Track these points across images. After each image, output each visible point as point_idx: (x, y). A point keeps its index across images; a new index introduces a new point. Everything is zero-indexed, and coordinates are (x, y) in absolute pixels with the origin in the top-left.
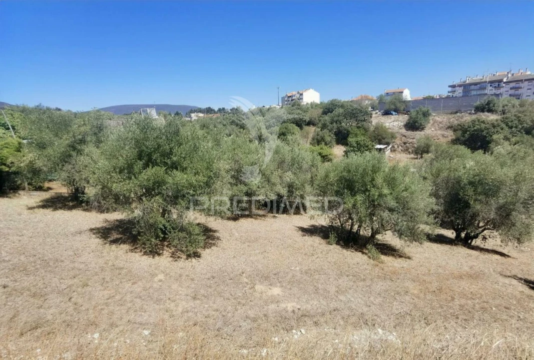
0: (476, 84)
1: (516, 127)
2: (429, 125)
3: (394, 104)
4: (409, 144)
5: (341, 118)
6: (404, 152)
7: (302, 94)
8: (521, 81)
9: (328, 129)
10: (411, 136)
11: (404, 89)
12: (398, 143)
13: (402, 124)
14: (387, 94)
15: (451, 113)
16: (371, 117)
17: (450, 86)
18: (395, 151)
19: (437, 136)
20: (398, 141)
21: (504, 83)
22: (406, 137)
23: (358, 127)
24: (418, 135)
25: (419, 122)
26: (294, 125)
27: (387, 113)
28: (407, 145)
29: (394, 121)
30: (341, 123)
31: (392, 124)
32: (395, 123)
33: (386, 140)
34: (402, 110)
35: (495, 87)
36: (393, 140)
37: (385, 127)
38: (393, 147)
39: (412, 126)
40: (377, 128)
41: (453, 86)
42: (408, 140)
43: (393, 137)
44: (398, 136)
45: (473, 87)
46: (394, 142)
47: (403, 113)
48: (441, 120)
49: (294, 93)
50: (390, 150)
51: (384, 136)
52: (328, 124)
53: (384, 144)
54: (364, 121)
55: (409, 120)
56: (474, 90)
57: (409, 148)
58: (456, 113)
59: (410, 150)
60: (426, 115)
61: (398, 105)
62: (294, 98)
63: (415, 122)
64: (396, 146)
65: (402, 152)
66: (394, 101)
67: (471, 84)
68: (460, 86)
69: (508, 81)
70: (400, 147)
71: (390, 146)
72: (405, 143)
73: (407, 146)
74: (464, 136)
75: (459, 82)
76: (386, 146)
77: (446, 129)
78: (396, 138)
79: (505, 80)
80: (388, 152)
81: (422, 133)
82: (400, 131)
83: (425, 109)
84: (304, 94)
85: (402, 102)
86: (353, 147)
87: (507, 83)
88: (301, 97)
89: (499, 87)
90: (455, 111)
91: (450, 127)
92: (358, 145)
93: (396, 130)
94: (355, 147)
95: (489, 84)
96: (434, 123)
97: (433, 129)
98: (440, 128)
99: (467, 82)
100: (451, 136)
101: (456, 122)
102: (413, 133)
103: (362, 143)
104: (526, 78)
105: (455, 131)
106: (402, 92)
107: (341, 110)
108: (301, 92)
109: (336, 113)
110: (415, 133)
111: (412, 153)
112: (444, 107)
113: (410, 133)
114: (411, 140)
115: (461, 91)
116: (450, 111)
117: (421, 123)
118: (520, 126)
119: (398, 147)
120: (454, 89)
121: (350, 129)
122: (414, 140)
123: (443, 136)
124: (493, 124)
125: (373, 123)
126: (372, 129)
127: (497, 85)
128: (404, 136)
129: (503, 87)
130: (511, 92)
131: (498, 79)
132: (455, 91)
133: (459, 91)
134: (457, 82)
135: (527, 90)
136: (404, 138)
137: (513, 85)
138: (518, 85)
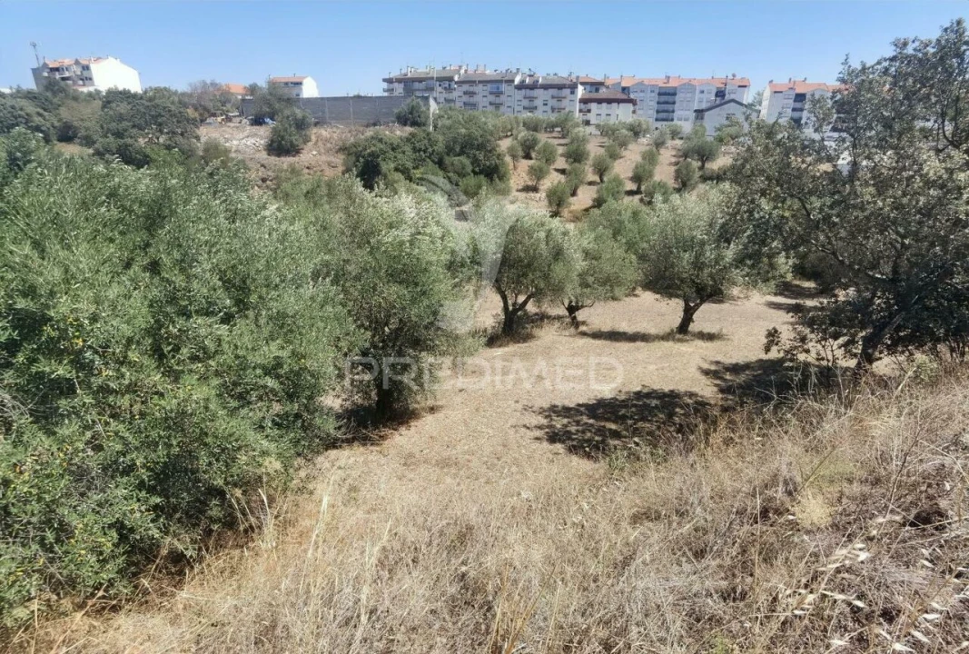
0: (420, 80)
1: (425, 152)
2: (310, 144)
3: (268, 104)
4: (271, 181)
7: (86, 68)
8: (474, 82)
10: (276, 165)
11: (304, 78)
13: (262, 142)
14: (274, 84)
17: (384, 80)
19: (320, 166)
21: (456, 83)
22: (265, 167)
23: (169, 148)
24: (287, 162)
27: (257, 121)
28: (268, 182)
29: (248, 137)
31: (244, 141)
35: (445, 88)
39: (278, 146)
41: (389, 81)
42: (270, 174)
44: (253, 165)
45: (417, 85)
48: (329, 136)
49: (67, 61)
55: (272, 135)
56: (419, 90)
58: (375, 125)
60: (302, 125)
61: (277, 106)
62: (67, 74)
63: (283, 139)
66: (268, 97)
67: (414, 80)
68: (399, 81)
69: (462, 79)
70: (256, 188)
72: (264, 180)
75: (399, 73)
77: (337, 152)
79: (456, 78)
81: (297, 159)
82: (257, 155)
84: (93, 67)
85: (284, 101)
87: (460, 83)
88: (86, 74)
89: (449, 89)
90: (372, 122)
91: (343, 149)
93: (249, 153)
95: (438, 83)
97: (315, 153)
98: (328, 151)
102: (277, 159)
104: (481, 79)
105: (348, 156)
106: (301, 83)
108: (84, 62)
110: (283, 159)
112: (355, 113)
113: (273, 160)
114: (274, 174)
115: (401, 91)
116: (365, 122)
117: (294, 143)
118: (430, 150)
120: (391, 86)
121: (148, 151)
122: (280, 173)
123: (329, 164)
124: (391, 144)
127: (447, 86)
128: (263, 166)
129: (455, 89)
130: (465, 98)
131: (448, 75)
132: (393, 90)
133: (399, 89)
134: (395, 74)
135: (482, 97)
136: (262, 169)
137: (466, 87)
138: (471, 89)
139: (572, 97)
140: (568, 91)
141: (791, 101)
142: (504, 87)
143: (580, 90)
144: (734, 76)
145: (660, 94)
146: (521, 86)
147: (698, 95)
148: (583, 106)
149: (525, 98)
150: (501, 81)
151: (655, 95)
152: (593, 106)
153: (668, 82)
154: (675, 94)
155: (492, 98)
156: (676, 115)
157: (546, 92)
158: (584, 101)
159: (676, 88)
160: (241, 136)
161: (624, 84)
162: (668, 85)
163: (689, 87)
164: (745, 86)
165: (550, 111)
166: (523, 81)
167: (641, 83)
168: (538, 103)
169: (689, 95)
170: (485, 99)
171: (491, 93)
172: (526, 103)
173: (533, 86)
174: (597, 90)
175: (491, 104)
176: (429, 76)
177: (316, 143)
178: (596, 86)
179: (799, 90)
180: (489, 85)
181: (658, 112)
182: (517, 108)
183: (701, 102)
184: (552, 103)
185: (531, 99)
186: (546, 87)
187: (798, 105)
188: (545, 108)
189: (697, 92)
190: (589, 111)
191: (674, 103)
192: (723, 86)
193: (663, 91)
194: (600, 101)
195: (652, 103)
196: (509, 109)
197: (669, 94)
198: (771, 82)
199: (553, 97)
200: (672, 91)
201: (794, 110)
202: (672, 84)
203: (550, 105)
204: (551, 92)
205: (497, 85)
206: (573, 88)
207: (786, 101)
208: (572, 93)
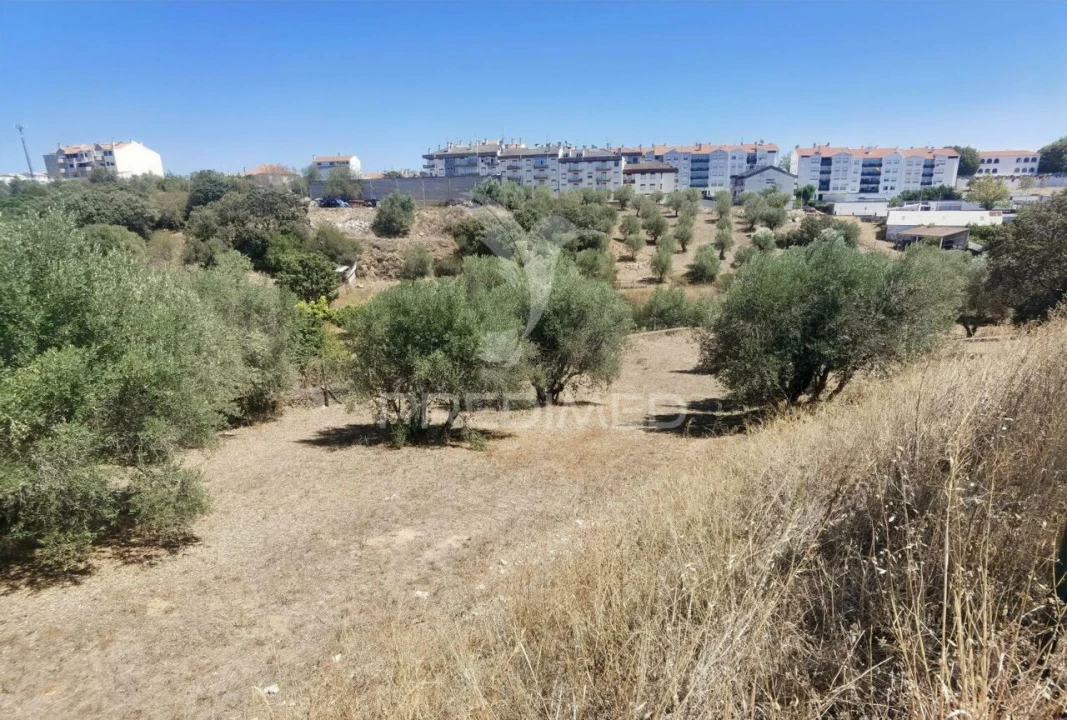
0: (462, 156)
2: (415, 225)
3: (339, 184)
4: (387, 261)
5: (242, 213)
6: (381, 277)
7: (109, 153)
8: (518, 157)
9: (217, 237)
10: (389, 246)
11: (351, 156)
12: (368, 261)
13: (367, 224)
14: (319, 164)
15: (440, 205)
16: (306, 211)
17: (424, 157)
18: (363, 276)
19: (431, 246)
20: (366, 257)
21: (500, 158)
22: (379, 248)
23: (284, 232)
24: (399, 242)
25: (398, 220)
26: (124, 229)
27: (329, 203)
28: (384, 263)
29: (350, 219)
30: (244, 225)
31: (348, 223)
32: (351, 222)
33: (345, 256)
34: (356, 197)
35: (488, 164)
36: (358, 256)
37: (337, 230)
38: (359, 268)
39: (387, 227)
40: (322, 233)
41: (430, 157)
42: (385, 254)
43: (355, 249)
44: (366, 248)
45: (458, 161)
46: (360, 259)
47: (360, 203)
48: (432, 218)
49: (84, 148)
50: (354, 276)
51: (340, 248)
52: (215, 226)
53: (343, 264)
54: (294, 218)
55: (379, 216)
56: (460, 166)
57: (388, 269)
58: (446, 204)
59: (391, 273)
60: (406, 207)
61: (349, 187)
62: (86, 160)
63: (391, 221)
64: (364, 267)
65: (378, 278)
66: (340, 179)
67: (455, 156)
68: (440, 157)
69: (503, 155)
70: (372, 268)
71: (355, 268)
72: (380, 261)
73: (384, 267)
74: (471, 245)
75: (437, 150)
76: (345, 267)
77: (443, 233)
78: (361, 251)
79: (499, 154)
80: (352, 279)
81: (405, 240)
82: (367, 237)
83: (403, 197)
85: (354, 181)
86: (296, 272)
87: (503, 158)
88: (108, 159)
89: (493, 164)
90: (444, 201)
91: (448, 230)
92: (304, 268)
93: (358, 236)
94: (299, 273)
95: (480, 159)
96: (421, 223)
97: (422, 234)
98: (433, 232)
99: (450, 151)
100: (453, 245)
101: (455, 221)
102: (389, 240)
103: (311, 263)
105: (456, 236)
107: (240, 197)
108: (106, 147)
109: (230, 202)
110: (394, 240)
111: (398, 277)
112: (427, 193)
113: (383, 241)
114: (389, 255)
115: (443, 167)
116: (437, 201)
117: (401, 223)
119: (369, 268)
120: (432, 163)
122: (395, 254)
123: (440, 244)
125: (312, 224)
126: (312, 235)
127: (490, 161)
128: (375, 247)
129: (498, 164)
130: (510, 173)
131: (490, 151)
132: (433, 166)
133: (440, 165)
134: (434, 151)
135: (526, 172)
136: (376, 250)
137: (509, 162)
138: (514, 164)
139: (615, 169)
140: (612, 163)
141: (819, 165)
142: (548, 161)
143: (623, 162)
144: (762, 142)
145: (693, 161)
146: (566, 160)
147: (730, 161)
148: (627, 177)
149: (569, 171)
150: (545, 156)
151: (688, 162)
152: (637, 177)
153: (700, 149)
154: (708, 161)
155: (536, 172)
156: (711, 180)
157: (590, 165)
158: (628, 173)
159: (708, 155)
160: (343, 218)
161: (657, 154)
162: (700, 152)
163: (721, 154)
164: (774, 152)
165: (595, 183)
166: (567, 155)
167: (673, 152)
168: (583, 175)
169: (721, 161)
170: (529, 173)
171: (535, 168)
172: (570, 176)
173: (578, 159)
174: (635, 161)
175: (535, 178)
176: (471, 151)
177: (420, 224)
178: (634, 157)
179: (825, 155)
180: (532, 159)
181: (692, 178)
182: (562, 182)
183: (733, 167)
184: (597, 175)
185: (576, 172)
186: (590, 160)
187: (825, 168)
188: (590, 180)
189: (730, 158)
190: (633, 182)
191: (707, 169)
192: (753, 151)
193: (696, 158)
194: (643, 172)
195: (686, 170)
196: (554, 183)
197: (702, 161)
198: (797, 147)
199: (598, 170)
200: (704, 158)
201: (822, 172)
202: (705, 151)
203: (594, 177)
204: (595, 164)
205: (540, 160)
206: (617, 160)
207: (814, 165)
208: (617, 165)
